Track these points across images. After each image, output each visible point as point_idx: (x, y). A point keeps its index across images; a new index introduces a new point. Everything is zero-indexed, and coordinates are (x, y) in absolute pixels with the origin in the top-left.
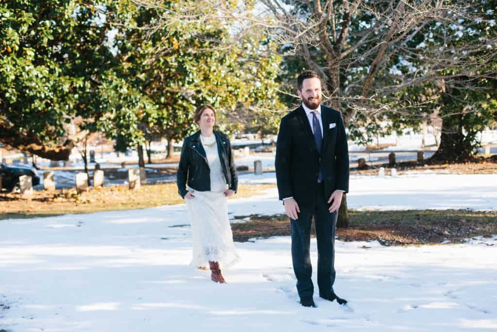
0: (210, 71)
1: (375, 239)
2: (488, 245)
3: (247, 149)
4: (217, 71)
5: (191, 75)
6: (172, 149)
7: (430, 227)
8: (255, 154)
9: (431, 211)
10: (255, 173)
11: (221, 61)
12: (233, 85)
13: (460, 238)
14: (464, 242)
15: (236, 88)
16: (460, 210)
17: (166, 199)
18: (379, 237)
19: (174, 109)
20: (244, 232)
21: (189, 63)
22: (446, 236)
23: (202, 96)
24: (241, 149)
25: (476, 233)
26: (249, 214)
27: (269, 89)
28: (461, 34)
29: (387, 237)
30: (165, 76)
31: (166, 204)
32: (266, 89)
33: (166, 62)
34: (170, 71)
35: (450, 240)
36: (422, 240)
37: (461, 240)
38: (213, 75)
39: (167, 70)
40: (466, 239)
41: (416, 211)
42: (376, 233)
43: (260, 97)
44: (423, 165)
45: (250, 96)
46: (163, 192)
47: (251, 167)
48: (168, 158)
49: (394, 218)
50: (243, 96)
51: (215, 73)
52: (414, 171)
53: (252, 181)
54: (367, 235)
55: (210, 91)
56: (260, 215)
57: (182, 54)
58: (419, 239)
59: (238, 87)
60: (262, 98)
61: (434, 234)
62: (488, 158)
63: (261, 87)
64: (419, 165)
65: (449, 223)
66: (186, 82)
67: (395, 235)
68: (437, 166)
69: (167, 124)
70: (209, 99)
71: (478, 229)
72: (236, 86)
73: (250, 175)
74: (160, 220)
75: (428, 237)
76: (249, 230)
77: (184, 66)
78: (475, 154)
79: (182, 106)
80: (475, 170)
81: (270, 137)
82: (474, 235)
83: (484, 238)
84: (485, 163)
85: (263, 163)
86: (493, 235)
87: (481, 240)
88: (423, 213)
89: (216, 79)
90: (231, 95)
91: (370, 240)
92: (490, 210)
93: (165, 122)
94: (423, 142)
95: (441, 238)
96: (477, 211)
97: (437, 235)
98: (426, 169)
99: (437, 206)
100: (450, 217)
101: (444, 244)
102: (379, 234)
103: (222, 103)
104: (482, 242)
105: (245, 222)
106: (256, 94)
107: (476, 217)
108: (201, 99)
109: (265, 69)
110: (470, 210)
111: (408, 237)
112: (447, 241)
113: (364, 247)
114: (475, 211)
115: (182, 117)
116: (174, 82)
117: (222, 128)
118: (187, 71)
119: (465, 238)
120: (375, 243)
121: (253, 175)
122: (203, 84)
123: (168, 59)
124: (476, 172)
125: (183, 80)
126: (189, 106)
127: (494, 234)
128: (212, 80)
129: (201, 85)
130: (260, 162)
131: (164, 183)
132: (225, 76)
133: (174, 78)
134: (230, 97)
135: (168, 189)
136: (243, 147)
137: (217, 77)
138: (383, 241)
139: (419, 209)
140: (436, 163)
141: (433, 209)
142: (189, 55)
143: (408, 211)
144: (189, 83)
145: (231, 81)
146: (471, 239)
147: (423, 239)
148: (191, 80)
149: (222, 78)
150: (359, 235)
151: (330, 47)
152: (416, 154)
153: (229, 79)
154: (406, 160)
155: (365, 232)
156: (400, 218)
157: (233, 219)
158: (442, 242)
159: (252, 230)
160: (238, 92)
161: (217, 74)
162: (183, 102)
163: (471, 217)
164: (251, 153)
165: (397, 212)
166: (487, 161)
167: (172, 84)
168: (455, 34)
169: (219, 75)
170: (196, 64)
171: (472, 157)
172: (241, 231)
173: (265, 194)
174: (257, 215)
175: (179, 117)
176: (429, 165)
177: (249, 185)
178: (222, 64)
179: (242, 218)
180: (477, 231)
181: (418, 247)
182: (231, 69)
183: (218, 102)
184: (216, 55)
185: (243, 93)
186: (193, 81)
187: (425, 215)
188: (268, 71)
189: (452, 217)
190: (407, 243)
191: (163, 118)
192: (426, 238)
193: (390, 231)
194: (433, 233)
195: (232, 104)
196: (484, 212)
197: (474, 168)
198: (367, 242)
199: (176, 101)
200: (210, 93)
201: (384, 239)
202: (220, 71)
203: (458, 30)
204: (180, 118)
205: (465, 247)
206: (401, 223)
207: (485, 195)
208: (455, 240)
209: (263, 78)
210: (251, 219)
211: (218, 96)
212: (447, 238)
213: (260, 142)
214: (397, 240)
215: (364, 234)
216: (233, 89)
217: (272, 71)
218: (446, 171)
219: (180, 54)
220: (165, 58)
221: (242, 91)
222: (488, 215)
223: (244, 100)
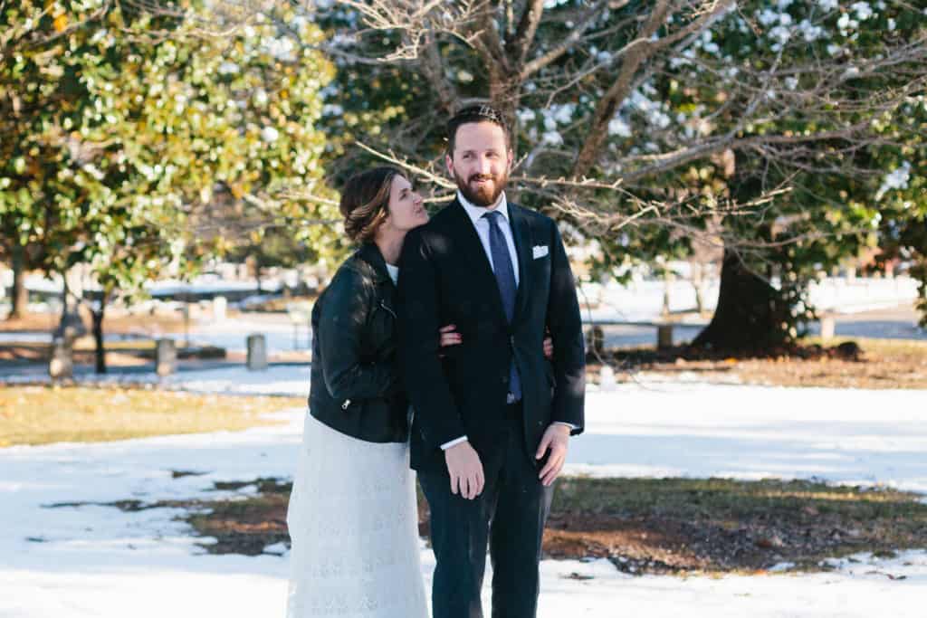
0: (145, 95)
1: (599, 556)
2: (891, 577)
3: (220, 302)
4: (165, 97)
5: (98, 104)
6: (23, 298)
7: (732, 526)
8: (241, 315)
9: (722, 481)
10: (248, 365)
11: (180, 69)
12: (206, 135)
13: (817, 557)
14: (827, 568)
15: (214, 146)
16: (795, 481)
17: (20, 430)
18: (611, 551)
19: (49, 193)
20: (247, 526)
21: (94, 71)
22: (777, 550)
23: (126, 162)
24: (205, 303)
25: (849, 544)
26: (253, 477)
27: (300, 151)
28: (784, 35)
29: (631, 551)
30: (24, 103)
31: (22, 443)
32: (292, 149)
33: (31, 67)
34: (37, 91)
35: (790, 561)
36: (720, 560)
37: (821, 564)
38: (155, 106)
39: (32, 87)
40: (833, 561)
41: (686, 480)
42: (600, 538)
43: (277, 170)
44: (672, 360)
45: (249, 166)
46: (11, 410)
47: (238, 351)
48: (13, 316)
49: (632, 497)
50: (231, 165)
51: (160, 103)
52: (653, 376)
53: (244, 388)
54: (579, 543)
55: (146, 147)
56: (281, 479)
57: (74, 47)
58: (712, 558)
59: (218, 141)
60: (281, 173)
61: (749, 544)
62: (833, 348)
63: (278, 141)
64: (662, 359)
65: (778, 516)
66: (85, 122)
67: (649, 545)
68: (708, 364)
69: (32, 232)
70: (144, 169)
71: (855, 533)
72: (214, 139)
73: (232, 372)
74: (15, 487)
75: (734, 553)
76: (261, 521)
77: (82, 80)
78: (801, 335)
79: (69, 184)
80: (802, 378)
81: (277, 274)
82: (848, 549)
83: (876, 559)
84: (824, 359)
85: (269, 340)
86: (897, 552)
87: (871, 563)
88: (704, 488)
89: (162, 117)
90: (199, 162)
91: (588, 556)
92: (869, 484)
93: (26, 226)
94: (666, 301)
95: (767, 556)
96: (839, 484)
97: (757, 549)
98: (679, 370)
99: (736, 470)
100: (774, 498)
101: (775, 573)
102: (610, 541)
103: (176, 184)
104: (871, 568)
105: (244, 498)
106: (266, 162)
107: (842, 502)
108: (122, 169)
109: (289, 96)
110: (820, 482)
111: (684, 551)
112: (785, 565)
113: (575, 576)
114: (832, 485)
115: (70, 213)
116: (51, 121)
117: (177, 247)
118: (87, 93)
119: (829, 556)
120: (602, 567)
121: (242, 371)
122: (131, 127)
123: (39, 58)
124: (805, 381)
125: (77, 116)
126: (90, 186)
127: (897, 548)
128: (150, 119)
129: (126, 131)
130: (261, 337)
131: (10, 385)
132: (185, 112)
133: (51, 108)
134: (198, 167)
135: (22, 401)
136: (210, 296)
137: (165, 113)
138: (622, 560)
139: (693, 475)
140: (706, 357)
141: (726, 475)
142: (95, 49)
143: (666, 480)
144: (93, 124)
145: (202, 124)
146: (845, 560)
147: (723, 559)
148: (98, 118)
149: (178, 117)
150: (559, 542)
151: (497, 47)
152: (654, 331)
153: (196, 119)
154: (627, 347)
155: (573, 536)
156: (649, 499)
157: (210, 490)
158: (771, 565)
159: (269, 522)
160: (219, 156)
161: (164, 106)
162: (75, 174)
163: (829, 501)
164: (230, 312)
165: (636, 482)
166: (830, 357)
167: (46, 125)
168: (771, 35)
169: (168, 106)
170: (113, 75)
171: (792, 343)
172: (240, 523)
173: (284, 423)
174: (273, 480)
175: (62, 214)
176: (688, 359)
177: (236, 399)
178: (181, 78)
179: (235, 486)
180: (854, 539)
181: (717, 578)
182: (203, 92)
183: (167, 179)
184: (167, 54)
185: (231, 157)
186: (103, 119)
187: (711, 493)
188: (297, 100)
189: (779, 498)
190: (685, 568)
191: (20, 215)
192: (730, 555)
193: (636, 535)
194: (743, 541)
195: (203, 185)
196: (856, 490)
197: (799, 372)
198: (582, 561)
199: (52, 170)
200: (147, 155)
201: (625, 556)
202: (172, 98)
203: (776, 24)
204: (66, 217)
205: (836, 582)
206: (654, 512)
207: (848, 443)
208: (804, 562)
209: (282, 120)
210: (260, 490)
211: (169, 162)
212: (783, 555)
213: (251, 284)
214: (657, 557)
215: (570, 542)
216: (206, 147)
217: (306, 101)
218: (732, 377)
219: (68, 48)
220: (28, 54)
221: (230, 151)
222: (869, 497)
223: (233, 175)
